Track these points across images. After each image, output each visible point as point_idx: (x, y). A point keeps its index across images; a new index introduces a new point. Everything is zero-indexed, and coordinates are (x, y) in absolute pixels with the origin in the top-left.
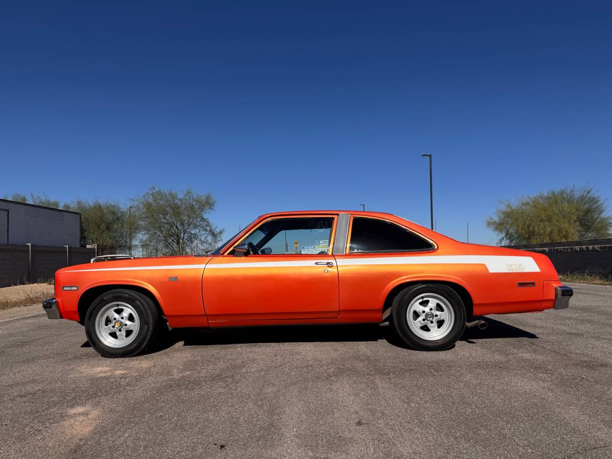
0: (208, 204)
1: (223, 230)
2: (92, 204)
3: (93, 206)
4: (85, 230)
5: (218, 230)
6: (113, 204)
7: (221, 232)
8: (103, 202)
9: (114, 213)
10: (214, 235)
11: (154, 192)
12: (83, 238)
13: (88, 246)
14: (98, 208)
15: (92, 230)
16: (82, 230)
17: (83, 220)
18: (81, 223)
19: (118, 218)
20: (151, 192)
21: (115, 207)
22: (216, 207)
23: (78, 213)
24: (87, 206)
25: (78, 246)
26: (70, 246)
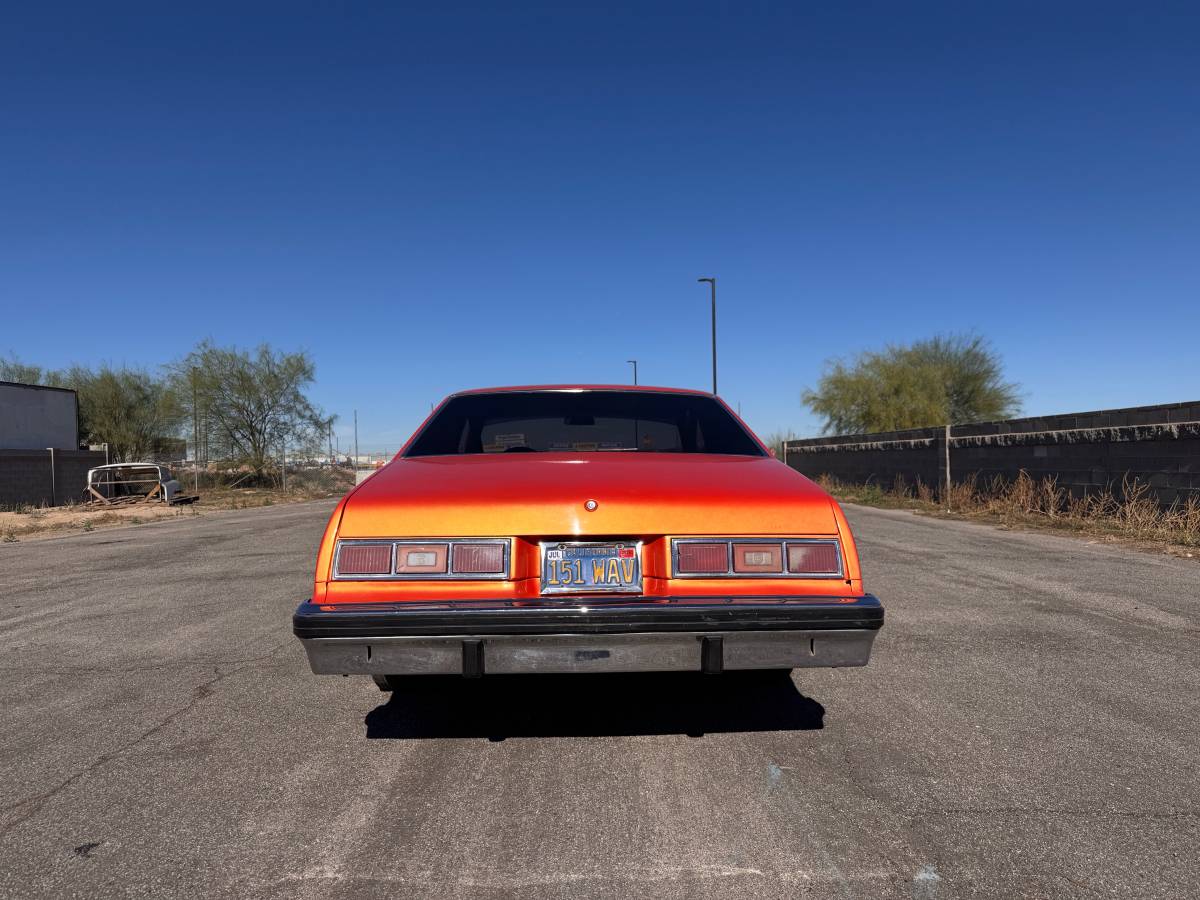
0: (300, 369)
1: (336, 417)
2: (96, 372)
3: (99, 378)
4: (86, 420)
5: (325, 417)
6: (135, 371)
7: (330, 421)
8: (116, 370)
9: (138, 388)
10: (318, 424)
11: (206, 352)
12: (82, 434)
13: (93, 448)
14: (108, 380)
15: (97, 420)
16: (81, 420)
17: (81, 402)
18: (78, 407)
19: (146, 398)
20: (200, 352)
21: (140, 378)
22: (316, 376)
23: (72, 391)
24: (89, 378)
25: (74, 447)
26: (57, 448)
